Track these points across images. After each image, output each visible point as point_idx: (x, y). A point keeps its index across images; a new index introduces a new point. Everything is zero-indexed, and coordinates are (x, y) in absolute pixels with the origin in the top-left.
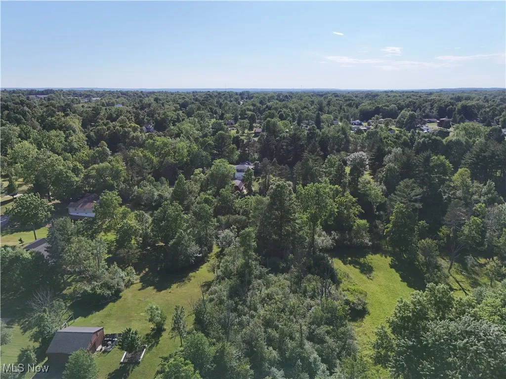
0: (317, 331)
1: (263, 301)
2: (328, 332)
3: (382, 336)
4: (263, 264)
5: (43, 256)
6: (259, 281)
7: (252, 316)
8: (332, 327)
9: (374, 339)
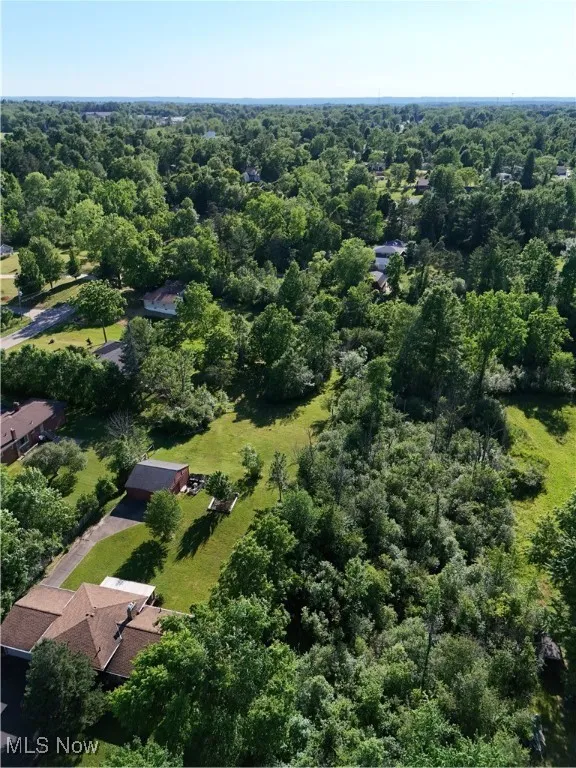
0: (461, 508)
1: (391, 459)
2: (476, 512)
3: (547, 529)
4: (398, 407)
5: (117, 367)
6: (391, 430)
7: (374, 477)
8: (482, 505)
9: (534, 531)
